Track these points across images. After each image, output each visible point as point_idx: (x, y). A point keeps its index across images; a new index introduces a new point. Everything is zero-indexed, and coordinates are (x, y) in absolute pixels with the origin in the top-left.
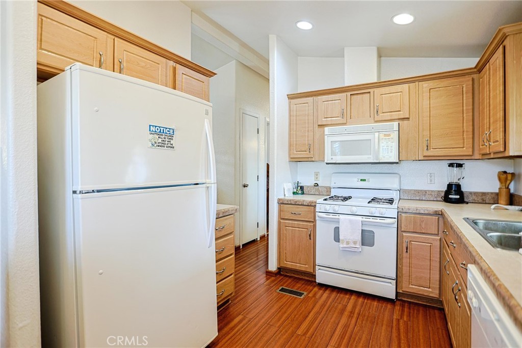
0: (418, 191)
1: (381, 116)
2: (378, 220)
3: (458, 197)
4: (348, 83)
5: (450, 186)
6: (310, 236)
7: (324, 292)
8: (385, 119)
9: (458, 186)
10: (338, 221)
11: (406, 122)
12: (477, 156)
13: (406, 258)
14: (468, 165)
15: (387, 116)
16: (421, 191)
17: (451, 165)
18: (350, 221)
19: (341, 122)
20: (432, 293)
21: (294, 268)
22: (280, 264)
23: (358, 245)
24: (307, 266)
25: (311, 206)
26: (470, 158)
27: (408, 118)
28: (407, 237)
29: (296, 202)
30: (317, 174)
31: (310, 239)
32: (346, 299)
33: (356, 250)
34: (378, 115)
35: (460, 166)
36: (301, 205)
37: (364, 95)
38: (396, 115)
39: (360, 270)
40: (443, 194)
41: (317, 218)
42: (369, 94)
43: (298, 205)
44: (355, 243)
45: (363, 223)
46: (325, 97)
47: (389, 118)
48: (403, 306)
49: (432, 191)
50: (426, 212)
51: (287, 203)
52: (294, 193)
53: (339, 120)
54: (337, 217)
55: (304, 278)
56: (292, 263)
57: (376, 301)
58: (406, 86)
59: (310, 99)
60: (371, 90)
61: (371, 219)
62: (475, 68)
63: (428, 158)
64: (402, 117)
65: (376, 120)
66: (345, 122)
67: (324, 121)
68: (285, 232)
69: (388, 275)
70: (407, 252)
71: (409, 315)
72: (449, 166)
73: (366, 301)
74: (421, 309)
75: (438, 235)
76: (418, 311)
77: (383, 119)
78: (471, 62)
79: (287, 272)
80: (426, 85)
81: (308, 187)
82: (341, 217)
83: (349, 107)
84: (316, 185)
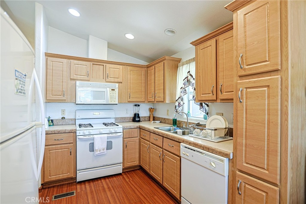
0: (122, 118)
1: (109, 79)
2: (114, 135)
3: (139, 119)
4: (91, 57)
5: (135, 114)
6: (71, 152)
7: (85, 185)
8: (112, 81)
9: (138, 114)
10: (93, 139)
11: (120, 84)
12: (146, 102)
13: (126, 151)
14: (142, 105)
15: (112, 80)
16: (123, 117)
17: (136, 105)
18: (101, 138)
19: (87, 79)
20: (136, 163)
21: (58, 179)
22: (44, 181)
23: (105, 151)
24: (68, 174)
25: (71, 132)
26: (144, 102)
27: (122, 82)
28: (126, 140)
29: (59, 131)
30: (63, 111)
31: (71, 155)
32: (100, 183)
33: (104, 153)
34: (108, 78)
35: (139, 105)
36: (64, 133)
37: (100, 66)
38: (116, 80)
39: (105, 164)
40: (132, 118)
41: (77, 140)
42: (103, 66)
43: (61, 133)
44: (103, 150)
45: (108, 138)
46: (76, 62)
47: (113, 81)
48: (126, 174)
49: (128, 117)
50: (134, 127)
51: (51, 133)
52: (49, 125)
53: (86, 78)
54: (91, 137)
55: (64, 183)
56: (56, 176)
57: (114, 177)
58: (121, 66)
59: (65, 61)
60: (105, 64)
61: (111, 135)
62: (146, 66)
63: (129, 102)
64: (119, 81)
65: (107, 81)
66: (89, 79)
67: (75, 77)
68: (49, 155)
69: (119, 162)
70: (126, 148)
71: (131, 177)
72: (135, 106)
73: (110, 180)
74: (132, 172)
75: (137, 137)
76: (133, 174)
77: (110, 81)
78: (146, 63)
79: (49, 185)
80: (129, 68)
81: (57, 120)
82: (95, 136)
83: (91, 71)
84: (63, 118)
